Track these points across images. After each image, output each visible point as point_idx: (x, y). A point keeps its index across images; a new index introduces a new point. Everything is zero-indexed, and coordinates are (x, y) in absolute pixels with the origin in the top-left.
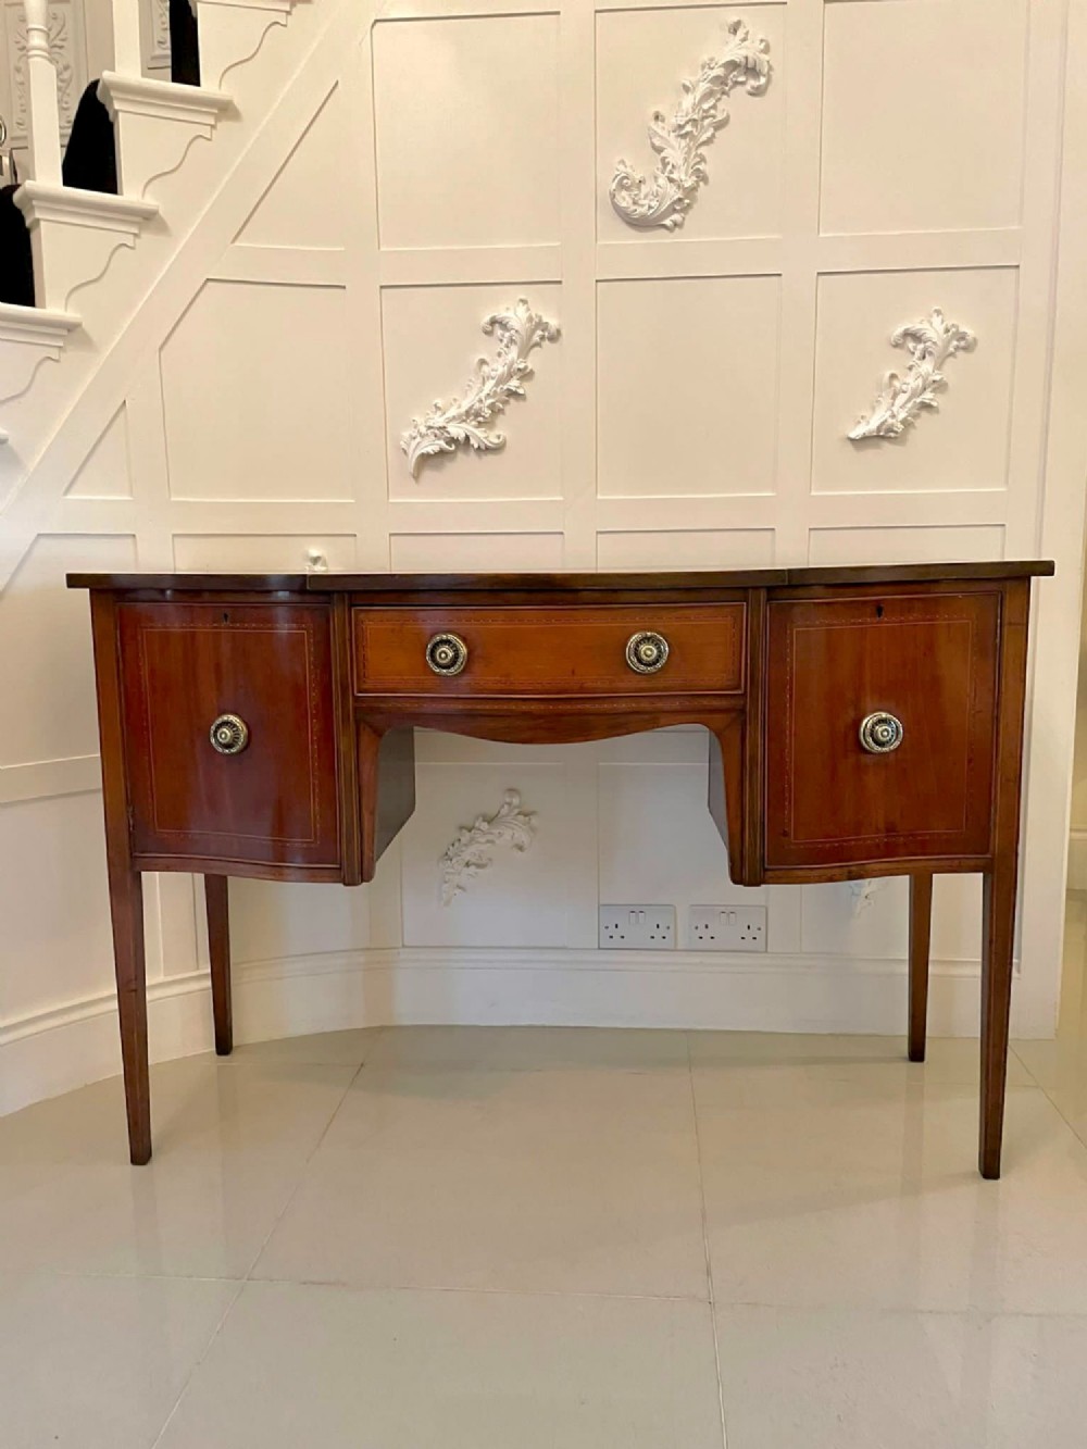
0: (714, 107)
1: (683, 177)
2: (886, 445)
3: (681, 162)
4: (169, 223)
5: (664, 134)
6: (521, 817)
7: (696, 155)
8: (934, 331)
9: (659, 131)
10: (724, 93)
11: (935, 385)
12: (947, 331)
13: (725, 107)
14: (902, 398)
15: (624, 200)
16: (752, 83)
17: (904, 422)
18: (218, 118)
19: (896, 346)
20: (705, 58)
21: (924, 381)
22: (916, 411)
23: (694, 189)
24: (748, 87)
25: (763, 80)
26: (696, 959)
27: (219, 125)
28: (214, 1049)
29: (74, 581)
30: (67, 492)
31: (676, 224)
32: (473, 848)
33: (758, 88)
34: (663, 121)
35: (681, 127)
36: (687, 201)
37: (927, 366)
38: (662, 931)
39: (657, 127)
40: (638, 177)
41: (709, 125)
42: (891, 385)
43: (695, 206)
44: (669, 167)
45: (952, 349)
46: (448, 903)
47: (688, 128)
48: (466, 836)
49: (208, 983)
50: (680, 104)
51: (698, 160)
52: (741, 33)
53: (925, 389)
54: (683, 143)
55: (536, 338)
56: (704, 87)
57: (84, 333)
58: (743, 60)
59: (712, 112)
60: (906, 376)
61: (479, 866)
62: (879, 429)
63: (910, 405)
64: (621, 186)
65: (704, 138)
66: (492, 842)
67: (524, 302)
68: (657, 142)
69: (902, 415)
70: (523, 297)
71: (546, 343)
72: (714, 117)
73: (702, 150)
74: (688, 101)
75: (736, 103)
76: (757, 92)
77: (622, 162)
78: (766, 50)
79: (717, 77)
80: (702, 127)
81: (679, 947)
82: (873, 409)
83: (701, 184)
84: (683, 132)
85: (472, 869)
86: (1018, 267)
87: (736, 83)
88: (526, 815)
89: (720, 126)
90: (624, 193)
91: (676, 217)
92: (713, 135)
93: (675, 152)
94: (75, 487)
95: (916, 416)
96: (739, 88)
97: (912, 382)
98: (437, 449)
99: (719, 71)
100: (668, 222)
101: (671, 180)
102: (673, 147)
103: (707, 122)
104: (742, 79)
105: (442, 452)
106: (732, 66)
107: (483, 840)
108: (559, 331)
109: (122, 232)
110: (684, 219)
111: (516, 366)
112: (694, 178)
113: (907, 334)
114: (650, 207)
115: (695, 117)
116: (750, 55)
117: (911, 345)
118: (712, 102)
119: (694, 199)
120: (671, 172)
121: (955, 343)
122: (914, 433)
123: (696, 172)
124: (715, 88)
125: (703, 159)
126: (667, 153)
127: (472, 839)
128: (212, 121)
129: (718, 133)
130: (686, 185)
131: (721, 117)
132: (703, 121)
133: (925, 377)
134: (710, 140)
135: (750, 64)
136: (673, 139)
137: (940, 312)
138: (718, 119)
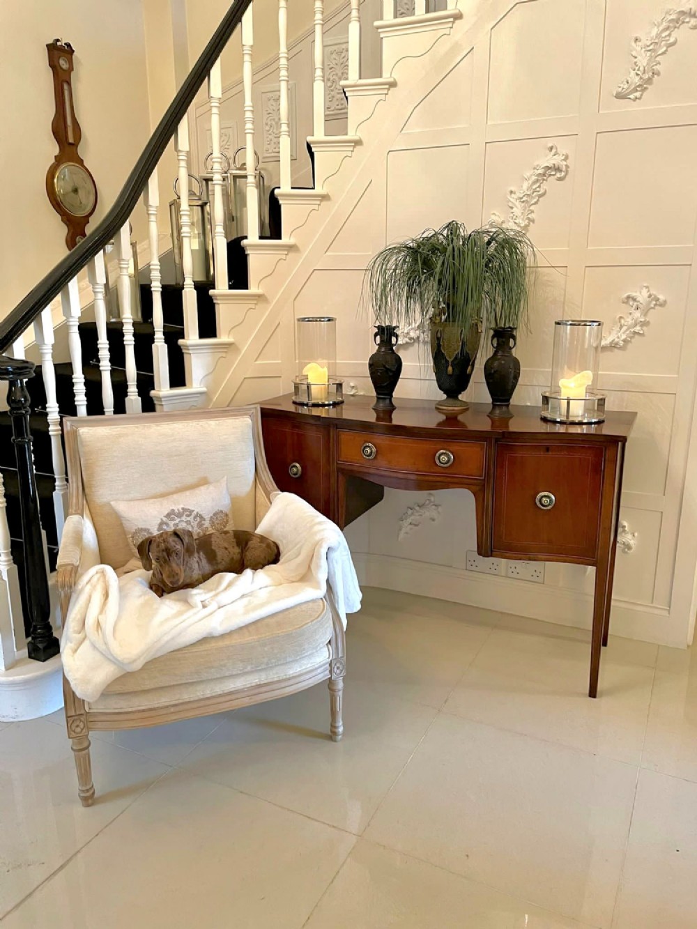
0: (539, 187)
1: (521, 222)
2: (616, 350)
3: (520, 214)
4: (300, 248)
5: (514, 201)
6: (434, 507)
7: (529, 210)
8: (642, 296)
9: (512, 200)
10: (544, 180)
11: (641, 324)
12: (650, 296)
13: (545, 186)
14: (625, 328)
16: (558, 175)
17: (624, 341)
18: (321, 201)
19: (623, 303)
20: (535, 164)
21: (635, 321)
22: (632, 335)
23: (526, 227)
24: (556, 177)
25: (563, 174)
26: (510, 581)
27: (322, 204)
30: (256, 360)
32: (412, 517)
33: (560, 178)
34: (515, 193)
35: (521, 198)
37: (638, 313)
38: (495, 566)
39: (512, 198)
40: (500, 221)
41: (536, 196)
42: (620, 322)
44: (515, 217)
45: (652, 306)
46: (401, 539)
47: (525, 199)
48: (410, 512)
50: (522, 186)
51: (529, 212)
52: (554, 151)
53: (636, 325)
54: (523, 204)
56: (534, 178)
57: (266, 298)
58: (553, 166)
59: (538, 189)
60: (628, 317)
61: (416, 525)
62: (611, 343)
65: (533, 202)
66: (421, 515)
68: (510, 205)
69: (624, 337)
72: (539, 191)
73: (532, 208)
74: (525, 185)
75: (550, 184)
76: (560, 179)
77: (494, 214)
78: (566, 158)
79: (540, 174)
80: (532, 197)
81: (502, 575)
82: (610, 333)
83: (531, 223)
84: (522, 200)
85: (412, 526)
86: (691, 265)
87: (550, 175)
88: (436, 506)
89: (540, 196)
92: (538, 200)
93: (517, 211)
94: (260, 357)
95: (631, 338)
96: (552, 177)
97: (630, 321)
98: (404, 342)
99: (541, 171)
101: (515, 223)
102: (517, 208)
103: (535, 194)
104: (553, 173)
105: (407, 343)
106: (548, 168)
107: (417, 514)
109: (281, 254)
112: (527, 221)
113: (628, 297)
115: (529, 193)
116: (555, 163)
117: (631, 303)
118: (538, 184)
119: (527, 231)
120: (515, 219)
121: (654, 302)
122: (630, 346)
123: (528, 219)
124: (540, 178)
125: (532, 212)
126: (515, 209)
127: (412, 513)
128: (318, 202)
129: (541, 199)
130: (522, 225)
131: (542, 191)
132: (533, 193)
133: (637, 319)
134: (536, 203)
135: (556, 166)
136: (517, 203)
137: (647, 287)
138: (540, 193)
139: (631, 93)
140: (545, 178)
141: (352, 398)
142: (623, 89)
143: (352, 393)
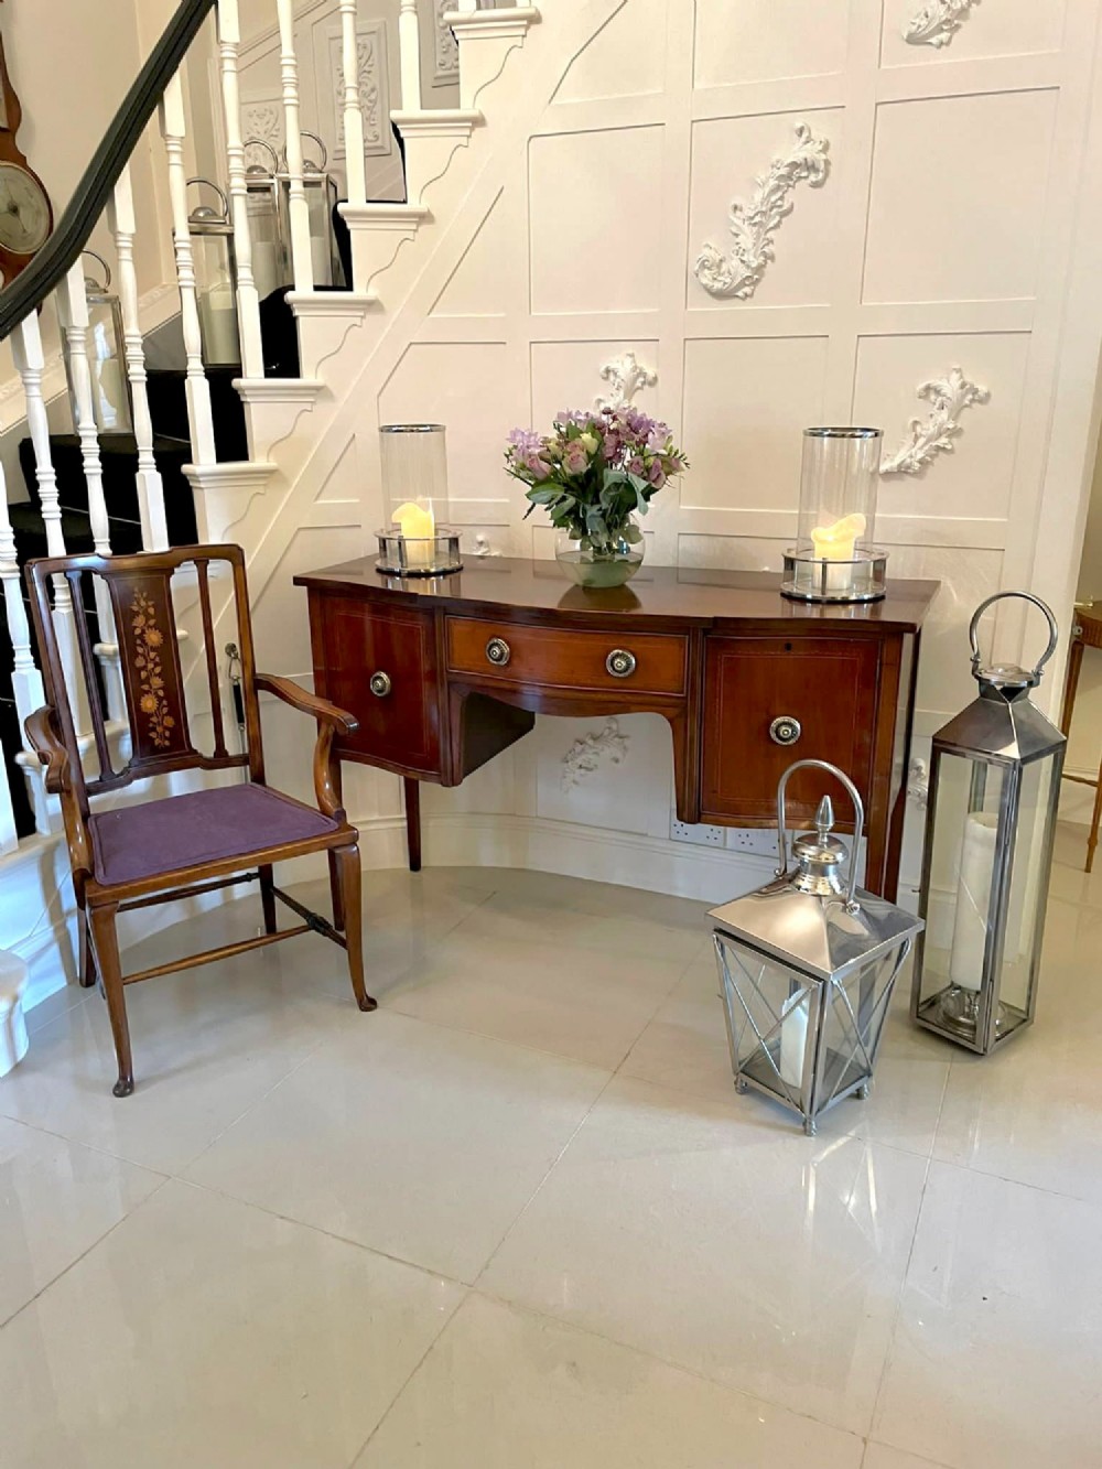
0: (781, 198)
1: (751, 259)
2: (908, 478)
3: (750, 246)
4: (385, 305)
5: (739, 222)
6: (616, 739)
7: (764, 239)
8: (950, 386)
9: (736, 221)
10: (789, 186)
11: (949, 433)
12: (963, 386)
13: (790, 197)
14: (922, 441)
15: (706, 278)
16: (813, 178)
17: (921, 462)
18: (419, 224)
19: (920, 397)
20: (774, 160)
21: (940, 428)
22: (934, 452)
23: (762, 267)
24: (809, 181)
25: (821, 175)
26: (737, 857)
27: (420, 229)
28: (408, 866)
29: (298, 581)
30: (316, 499)
31: (746, 295)
32: (583, 757)
33: (817, 182)
34: (741, 210)
35: (752, 218)
36: (756, 277)
37: (944, 415)
38: (715, 834)
39: (736, 219)
40: (718, 258)
41: (777, 214)
42: (914, 430)
43: (763, 279)
44: (741, 251)
45: (967, 402)
46: (567, 792)
47: (757, 219)
48: (579, 748)
49: (405, 823)
50: (753, 198)
51: (766, 242)
52: (805, 135)
53: (941, 435)
54: (755, 229)
55: (638, 384)
56: (773, 183)
57: (330, 392)
58: (803, 162)
59: (779, 203)
60: (927, 422)
61: (588, 769)
62: (899, 466)
63: (926, 448)
64: (703, 266)
65: (771, 225)
66: (596, 754)
67: (632, 356)
68: (734, 230)
69: (920, 455)
70: (630, 352)
71: (646, 387)
72: (780, 206)
73: (771, 235)
74: (759, 195)
75: (800, 194)
76: (816, 185)
77: (707, 246)
78: (826, 148)
79: (782, 176)
80: (770, 216)
81: (728, 847)
82: (898, 448)
83: (769, 261)
84: (753, 222)
85: (583, 771)
86: (1030, 332)
87: (800, 178)
88: (621, 737)
89: (783, 214)
90: (706, 271)
91: (747, 290)
92: (780, 222)
93: (746, 240)
94: (323, 494)
95: (932, 456)
96: (803, 180)
97: (929, 428)
99: (784, 171)
100: (740, 294)
101: (743, 262)
102: (746, 234)
103: (775, 210)
104: (804, 174)
106: (794, 165)
107: (590, 751)
108: (655, 379)
109: (352, 317)
110: (753, 290)
111: (621, 406)
112: (762, 258)
113: (928, 388)
114: (725, 283)
115: (764, 209)
116: (808, 156)
117: (933, 397)
118: (780, 194)
119: (762, 275)
120: (742, 255)
121: (970, 397)
122: (930, 471)
123: (764, 253)
124: (782, 184)
125: (771, 241)
126: (741, 238)
127: (583, 750)
128: (414, 227)
129: (784, 220)
130: (754, 265)
131: (786, 206)
132: (771, 210)
133: (942, 425)
134: (777, 226)
135: (810, 163)
136: (746, 227)
137: (958, 371)
138: (784, 208)
139: (932, 34)
140: (791, 183)
141: (481, 562)
142: (919, 26)
143: (479, 553)
